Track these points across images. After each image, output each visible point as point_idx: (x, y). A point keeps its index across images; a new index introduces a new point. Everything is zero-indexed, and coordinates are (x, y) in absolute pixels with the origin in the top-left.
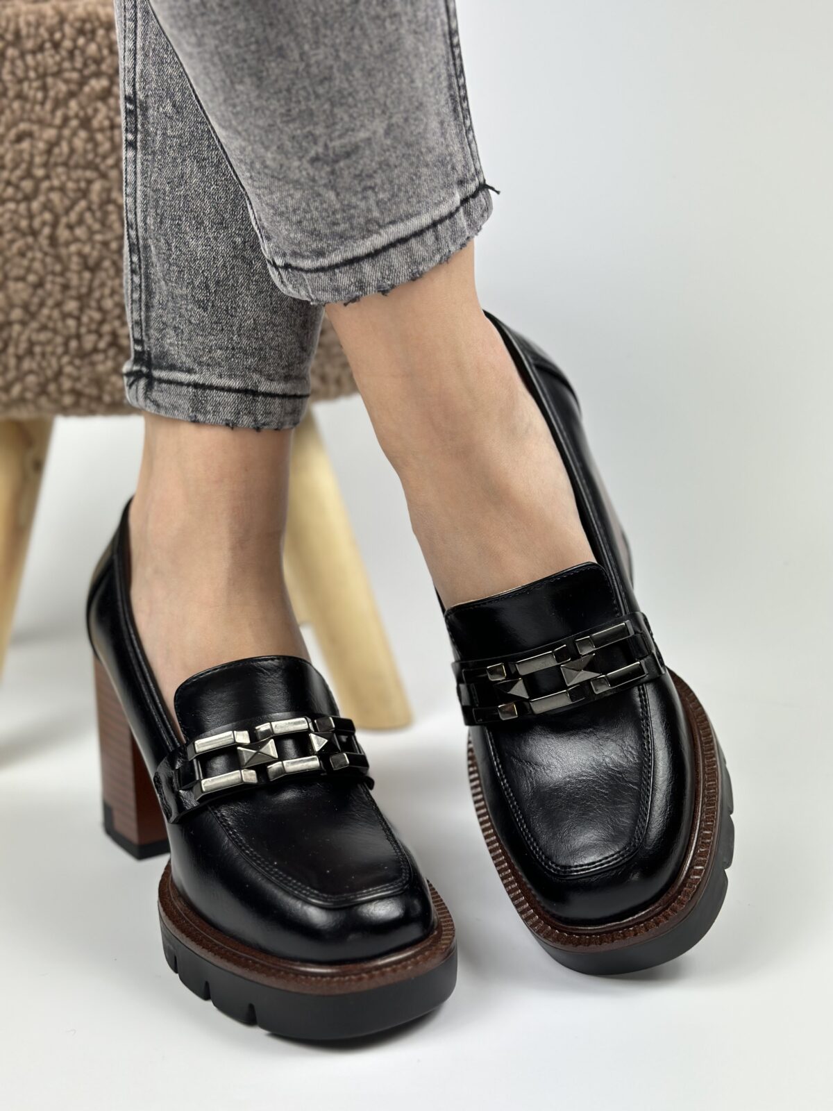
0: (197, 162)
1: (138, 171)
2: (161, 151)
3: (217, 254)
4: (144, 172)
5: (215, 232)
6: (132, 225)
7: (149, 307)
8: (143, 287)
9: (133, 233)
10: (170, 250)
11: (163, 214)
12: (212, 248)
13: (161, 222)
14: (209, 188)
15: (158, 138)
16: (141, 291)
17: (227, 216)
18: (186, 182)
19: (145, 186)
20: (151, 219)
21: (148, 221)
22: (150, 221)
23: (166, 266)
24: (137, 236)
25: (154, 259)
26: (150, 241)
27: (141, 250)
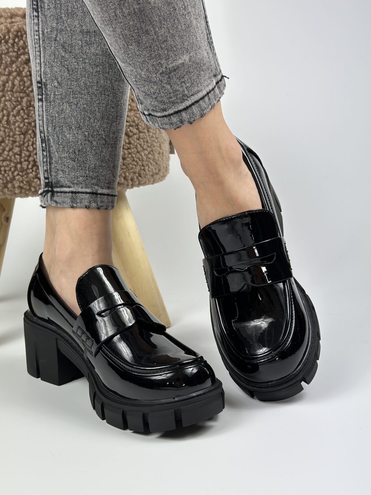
0: (69, 104)
1: (44, 110)
2: (53, 101)
3: (78, 139)
4: (46, 111)
5: (77, 131)
6: (42, 131)
7: (50, 164)
8: (48, 156)
9: (42, 135)
10: (59, 139)
11: (55, 126)
12: (76, 137)
13: (55, 129)
14: (74, 114)
15: (52, 96)
16: (47, 158)
17: (81, 124)
18: (64, 112)
19: (47, 116)
20: (50, 128)
21: (49, 129)
22: (50, 129)
23: (57, 146)
24: (44, 136)
25: (52, 144)
26: (50, 137)
27: (46, 141)
